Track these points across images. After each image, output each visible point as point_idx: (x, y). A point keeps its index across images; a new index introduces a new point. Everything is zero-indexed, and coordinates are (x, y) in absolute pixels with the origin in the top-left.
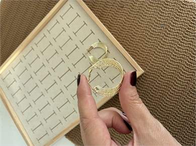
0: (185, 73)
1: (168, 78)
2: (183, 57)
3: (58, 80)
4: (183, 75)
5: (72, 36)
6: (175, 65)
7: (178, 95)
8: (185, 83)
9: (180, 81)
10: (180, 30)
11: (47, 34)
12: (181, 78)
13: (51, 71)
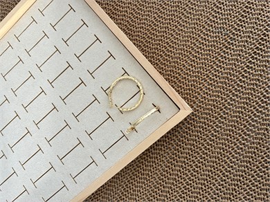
0: (261, 111)
1: (233, 121)
2: (256, 84)
3: (33, 128)
4: (258, 116)
5: (61, 46)
6: (243, 98)
7: (251, 152)
8: (261, 129)
9: (253, 126)
10: (249, 37)
11: (14, 43)
12: (256, 121)
13: (21, 111)
